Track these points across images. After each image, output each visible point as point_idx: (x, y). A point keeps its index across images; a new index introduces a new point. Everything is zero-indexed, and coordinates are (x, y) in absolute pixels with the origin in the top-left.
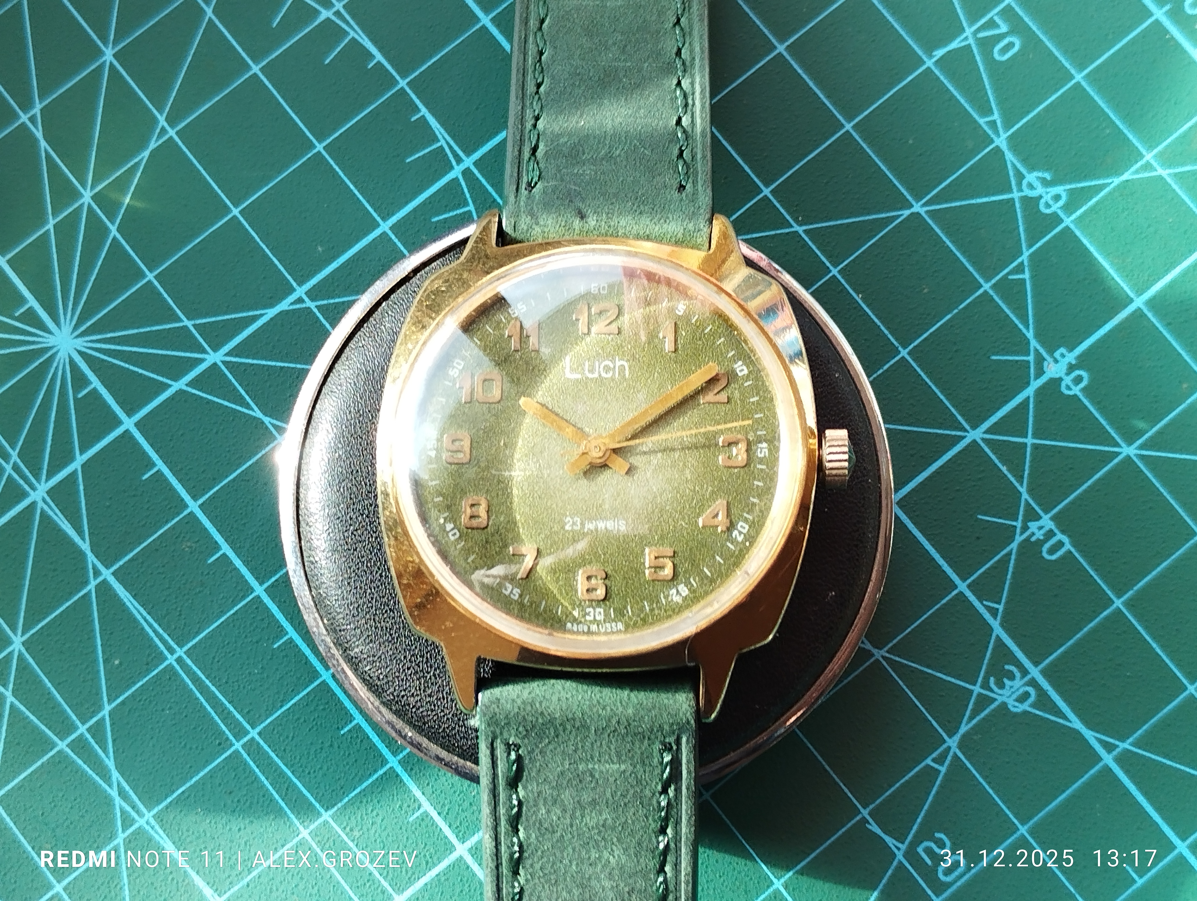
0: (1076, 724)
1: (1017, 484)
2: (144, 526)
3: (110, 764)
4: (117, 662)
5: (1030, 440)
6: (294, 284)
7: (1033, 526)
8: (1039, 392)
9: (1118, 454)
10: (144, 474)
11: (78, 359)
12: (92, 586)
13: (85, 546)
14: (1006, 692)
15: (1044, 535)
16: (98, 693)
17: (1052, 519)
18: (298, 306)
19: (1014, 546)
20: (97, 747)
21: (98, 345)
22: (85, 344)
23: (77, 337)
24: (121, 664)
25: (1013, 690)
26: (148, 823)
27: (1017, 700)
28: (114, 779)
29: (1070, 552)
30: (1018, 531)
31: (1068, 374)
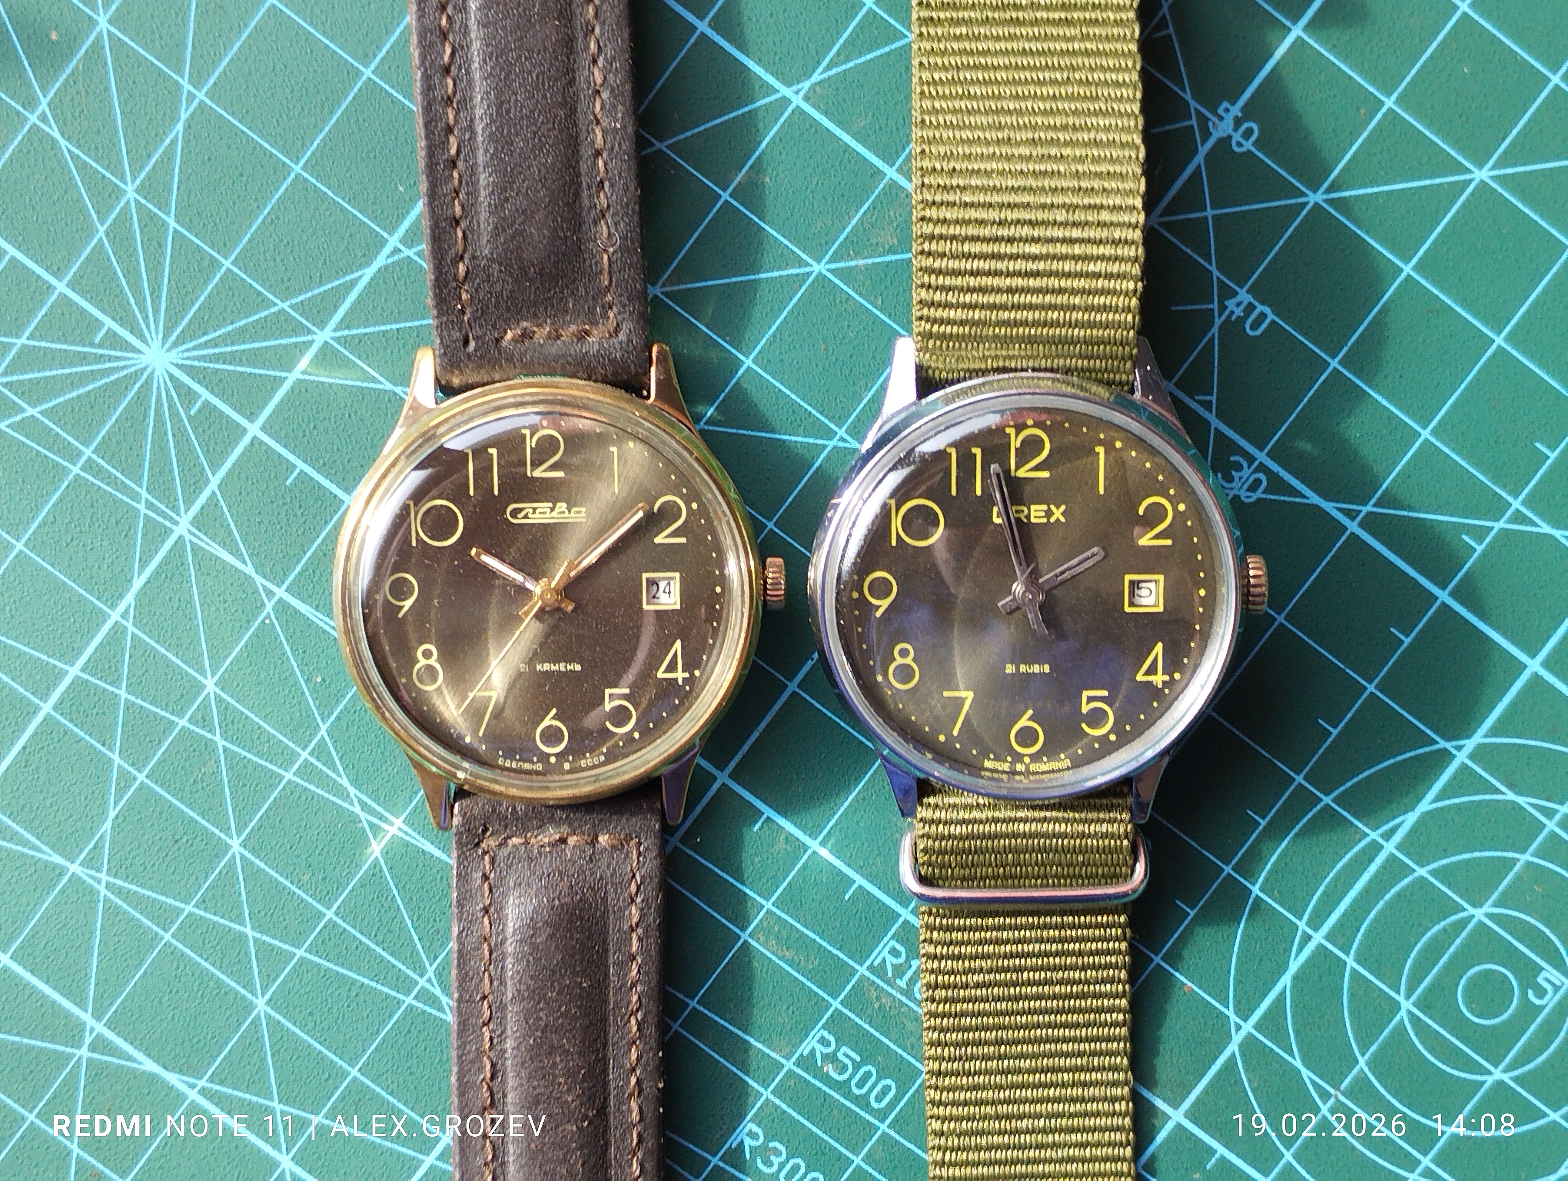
0: (1314, 498)
1: (1206, 264)
2: (303, 533)
3: (344, 781)
4: (319, 680)
5: (1210, 213)
6: (385, 235)
7: (1231, 304)
8: (1208, 157)
9: (1305, 204)
10: (287, 479)
11: (177, 373)
12: (269, 607)
13: (249, 570)
14: (1236, 484)
15: (1244, 311)
16: (310, 715)
17: (1248, 292)
18: (396, 258)
19: (1215, 330)
20: (325, 769)
21: (195, 353)
22: (181, 355)
23: (169, 350)
24: (324, 680)
25: (1243, 480)
26: (400, 829)
27: (1248, 490)
28: (352, 795)
29: (1273, 322)
30: (1216, 314)
31: (1236, 129)
